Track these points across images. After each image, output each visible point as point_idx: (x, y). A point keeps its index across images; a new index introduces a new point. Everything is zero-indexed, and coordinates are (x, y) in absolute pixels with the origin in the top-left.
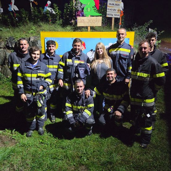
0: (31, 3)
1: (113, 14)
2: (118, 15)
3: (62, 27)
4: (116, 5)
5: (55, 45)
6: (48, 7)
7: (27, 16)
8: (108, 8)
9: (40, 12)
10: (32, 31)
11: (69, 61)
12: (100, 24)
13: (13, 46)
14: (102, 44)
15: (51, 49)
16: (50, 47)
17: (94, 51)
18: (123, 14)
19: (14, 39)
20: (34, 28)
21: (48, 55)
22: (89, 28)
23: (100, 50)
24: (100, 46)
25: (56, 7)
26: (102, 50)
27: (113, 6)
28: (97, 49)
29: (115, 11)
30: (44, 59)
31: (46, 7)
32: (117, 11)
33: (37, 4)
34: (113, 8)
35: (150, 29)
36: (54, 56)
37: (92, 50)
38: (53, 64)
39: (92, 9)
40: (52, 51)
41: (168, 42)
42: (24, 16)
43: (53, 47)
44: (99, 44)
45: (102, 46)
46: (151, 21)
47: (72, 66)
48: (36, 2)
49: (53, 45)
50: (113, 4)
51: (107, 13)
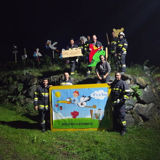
0: (53, 51)
17: (85, 97)
33: (58, 51)
37: (83, 96)
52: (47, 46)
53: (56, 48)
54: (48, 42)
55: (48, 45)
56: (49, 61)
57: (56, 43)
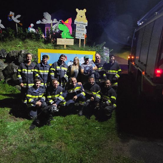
0: (17, 24)
1: (80, 36)
2: (84, 38)
3: (44, 44)
4: (82, 31)
5: (48, 58)
6: (32, 28)
7: (13, 33)
8: (76, 32)
9: (25, 31)
10: (19, 45)
11: (58, 68)
12: (72, 44)
13: (5, 57)
14: (77, 58)
15: (45, 61)
16: (45, 59)
17: (72, 62)
18: (86, 37)
19: (6, 51)
20: (21, 43)
21: (43, 64)
22: (65, 46)
23: (76, 61)
24: (76, 59)
25: (40, 30)
26: (77, 61)
27: (79, 31)
28: (75, 60)
29: (81, 35)
30: (41, 66)
31: (29, 28)
32: (82, 35)
33: (22, 25)
34: (80, 33)
35: (104, 47)
36: (47, 65)
37: (71, 61)
38: (47, 70)
39: (67, 34)
40: (46, 62)
41: (117, 56)
42: (10, 33)
43: (46, 59)
44: (76, 57)
45: (78, 59)
46: (105, 43)
47: (61, 71)
48: (21, 24)
49: (47, 58)
50: (80, 30)
51: (76, 36)
52: (9, 18)
53: (19, 21)
54: (10, 14)
55: (11, 17)
56: (11, 34)
57: (19, 16)
